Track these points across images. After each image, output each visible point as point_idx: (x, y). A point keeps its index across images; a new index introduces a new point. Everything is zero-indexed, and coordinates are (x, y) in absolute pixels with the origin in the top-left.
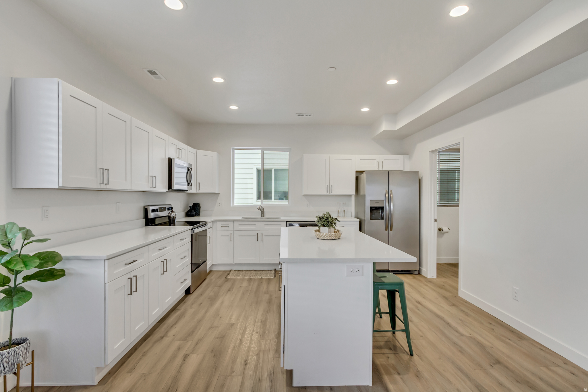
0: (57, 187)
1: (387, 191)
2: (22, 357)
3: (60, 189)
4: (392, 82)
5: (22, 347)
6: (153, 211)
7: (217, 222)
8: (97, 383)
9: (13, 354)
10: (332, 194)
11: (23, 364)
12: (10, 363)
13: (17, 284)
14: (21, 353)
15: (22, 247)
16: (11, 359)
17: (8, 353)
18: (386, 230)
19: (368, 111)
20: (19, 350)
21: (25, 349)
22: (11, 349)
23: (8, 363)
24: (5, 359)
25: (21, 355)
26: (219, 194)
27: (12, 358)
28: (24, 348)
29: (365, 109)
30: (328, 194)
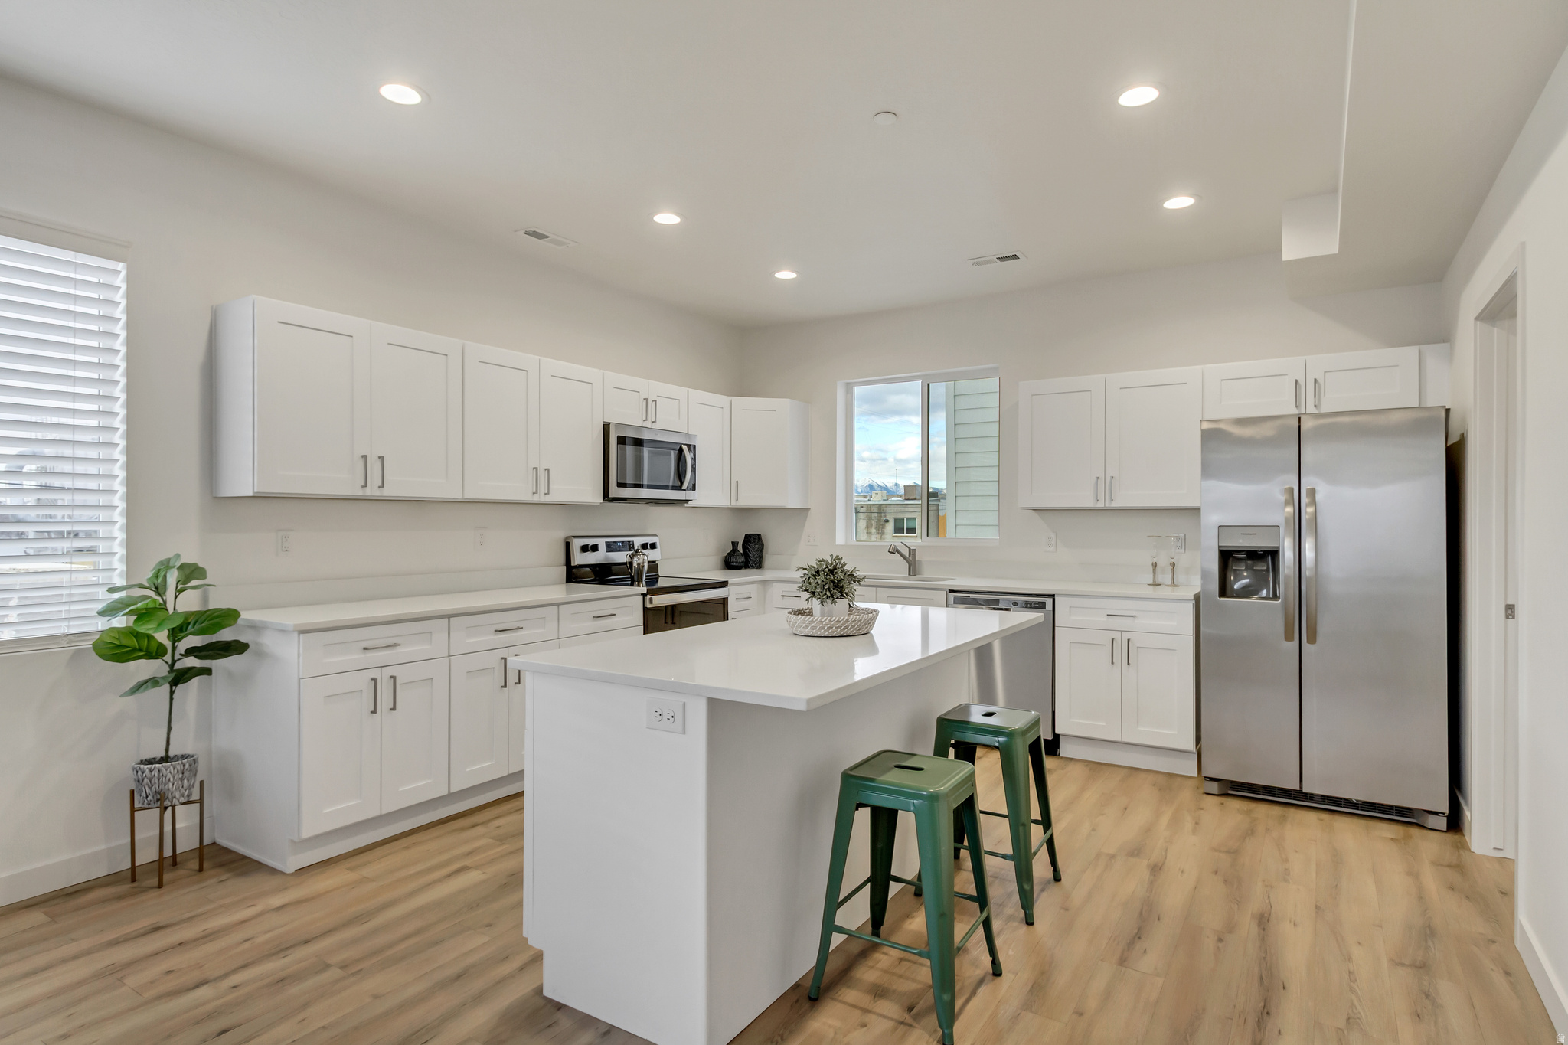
0: (251, 495)
1: (1291, 490)
2: (173, 785)
3: (256, 497)
4: (1138, 96)
5: (172, 768)
6: (584, 549)
7: (774, 584)
8: (293, 871)
9: (156, 775)
10: (1115, 505)
11: (175, 797)
12: (153, 789)
13: (175, 659)
14: (169, 776)
15: (176, 597)
16: (155, 783)
17: (151, 771)
18: (1288, 637)
19: (1192, 206)
20: (166, 770)
21: (178, 771)
22: (154, 766)
23: (150, 788)
24: (146, 780)
25: (169, 780)
26: (807, 510)
27: (157, 781)
28: (176, 770)
29: (1179, 202)
30: (1100, 505)
